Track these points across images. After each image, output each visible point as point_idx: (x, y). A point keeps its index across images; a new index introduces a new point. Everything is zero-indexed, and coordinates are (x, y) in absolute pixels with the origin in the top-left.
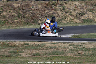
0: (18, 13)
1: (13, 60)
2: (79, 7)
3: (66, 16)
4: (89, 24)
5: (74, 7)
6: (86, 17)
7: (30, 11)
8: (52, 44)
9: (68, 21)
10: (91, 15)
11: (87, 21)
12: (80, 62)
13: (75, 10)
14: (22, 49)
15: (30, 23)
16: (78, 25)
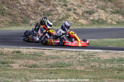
0: (2, 9)
1: (4, 73)
2: (86, 3)
3: (68, 14)
4: (100, 26)
5: (80, 2)
6: (97, 16)
7: (18, 6)
8: (53, 52)
9: (71, 22)
10: (103, 15)
11: (97, 22)
12: (96, 77)
13: (80, 6)
14: (12, 58)
15: (18, 23)
16: (85, 27)
